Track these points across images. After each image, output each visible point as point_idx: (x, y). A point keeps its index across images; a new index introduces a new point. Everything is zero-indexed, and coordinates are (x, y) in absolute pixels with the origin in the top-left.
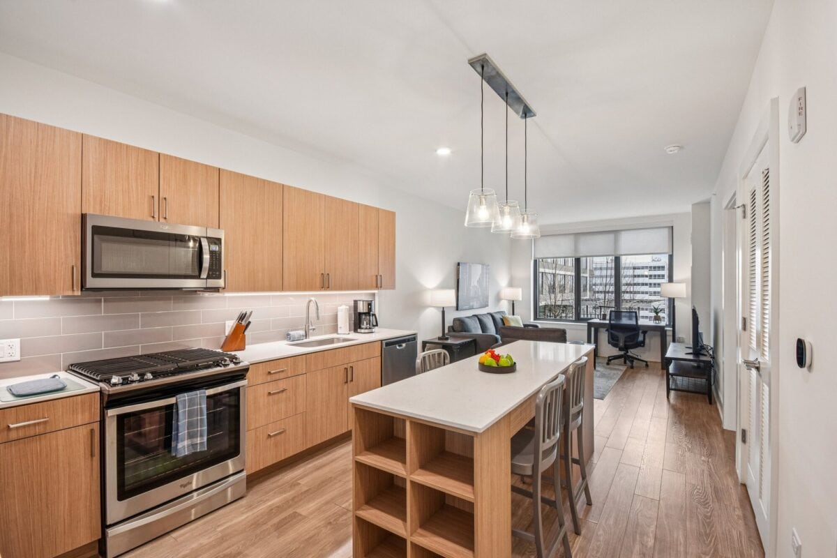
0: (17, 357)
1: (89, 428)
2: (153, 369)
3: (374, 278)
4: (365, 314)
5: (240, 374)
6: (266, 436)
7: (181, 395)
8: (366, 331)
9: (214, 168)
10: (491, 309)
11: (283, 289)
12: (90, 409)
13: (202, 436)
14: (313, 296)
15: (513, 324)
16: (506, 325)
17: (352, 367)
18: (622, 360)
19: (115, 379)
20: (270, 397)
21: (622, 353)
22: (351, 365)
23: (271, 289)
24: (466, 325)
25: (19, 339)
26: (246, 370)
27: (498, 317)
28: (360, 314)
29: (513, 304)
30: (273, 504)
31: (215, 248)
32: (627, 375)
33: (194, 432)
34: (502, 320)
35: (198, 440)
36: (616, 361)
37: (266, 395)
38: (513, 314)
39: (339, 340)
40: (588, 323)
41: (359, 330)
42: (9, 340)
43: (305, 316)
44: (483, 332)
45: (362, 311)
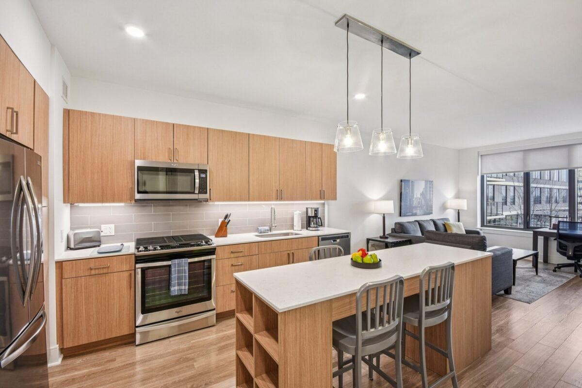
0: (113, 234)
1: (129, 272)
2: (161, 245)
3: (319, 192)
4: (313, 217)
5: (212, 252)
6: (230, 291)
7: (174, 260)
8: (314, 229)
9: (204, 128)
10: (435, 216)
11: (249, 200)
12: (130, 263)
13: (185, 285)
14: (274, 204)
15: (455, 231)
16: (449, 232)
17: (293, 253)
18: (573, 268)
19: (151, 248)
20: (233, 267)
21: (573, 262)
22: (293, 251)
23: (241, 200)
24: (406, 228)
25: (114, 225)
26: (215, 249)
27: (440, 223)
28: (310, 217)
29: (459, 213)
30: (226, 334)
31: (203, 176)
32: (572, 283)
33: (180, 282)
34: (444, 225)
35: (183, 287)
36: (567, 269)
37: (230, 266)
38: (459, 221)
39: (292, 234)
40: (533, 231)
41: (309, 228)
42: (109, 225)
43: (270, 217)
44: (422, 235)
45: (310, 215)
